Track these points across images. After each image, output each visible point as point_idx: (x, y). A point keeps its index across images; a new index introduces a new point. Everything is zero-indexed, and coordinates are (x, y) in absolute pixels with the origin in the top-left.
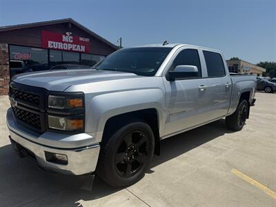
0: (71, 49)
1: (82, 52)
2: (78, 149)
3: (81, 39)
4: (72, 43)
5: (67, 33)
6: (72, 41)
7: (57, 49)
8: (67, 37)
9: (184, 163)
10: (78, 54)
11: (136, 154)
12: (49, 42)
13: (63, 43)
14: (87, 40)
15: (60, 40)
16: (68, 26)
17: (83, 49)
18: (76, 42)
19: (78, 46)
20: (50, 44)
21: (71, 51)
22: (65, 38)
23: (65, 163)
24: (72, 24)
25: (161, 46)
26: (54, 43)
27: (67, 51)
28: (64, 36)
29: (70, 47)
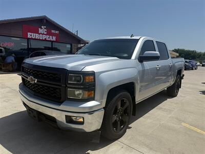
0: (45, 39)
1: (54, 41)
2: (91, 113)
3: (53, 31)
4: (45, 35)
5: (42, 27)
6: (46, 33)
7: (35, 39)
8: (43, 30)
9: (149, 121)
10: (51, 43)
11: (122, 116)
12: (29, 33)
13: (39, 34)
14: (57, 32)
15: (37, 32)
16: (43, 21)
17: (54, 39)
18: (49, 33)
19: (51, 37)
20: (29, 35)
21: (45, 40)
22: (40, 31)
23: (82, 123)
24: (46, 20)
25: (129, 38)
26: (32, 34)
27: (42, 40)
28: (40, 29)
29: (44, 37)
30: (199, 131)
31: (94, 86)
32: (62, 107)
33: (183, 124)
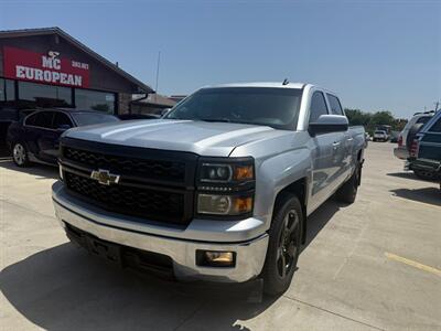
0: (58, 81)
1: (78, 87)
3: (75, 64)
4: (59, 71)
5: (51, 53)
6: (59, 67)
7: (33, 81)
8: (51, 60)
10: (69, 91)
12: (18, 68)
13: (44, 69)
14: (85, 66)
15: (38, 65)
16: (53, 41)
17: (78, 81)
18: (66, 69)
19: (71, 76)
20: (20, 71)
21: (58, 84)
22: (46, 62)
24: (60, 37)
26: (27, 69)
27: (51, 84)
28: (44, 58)
29: (55, 77)
30: (419, 265)
31: (254, 188)
32: (189, 233)
33: (386, 254)
